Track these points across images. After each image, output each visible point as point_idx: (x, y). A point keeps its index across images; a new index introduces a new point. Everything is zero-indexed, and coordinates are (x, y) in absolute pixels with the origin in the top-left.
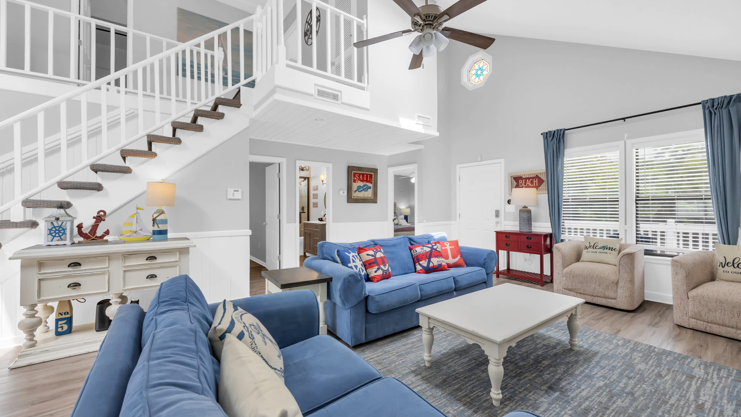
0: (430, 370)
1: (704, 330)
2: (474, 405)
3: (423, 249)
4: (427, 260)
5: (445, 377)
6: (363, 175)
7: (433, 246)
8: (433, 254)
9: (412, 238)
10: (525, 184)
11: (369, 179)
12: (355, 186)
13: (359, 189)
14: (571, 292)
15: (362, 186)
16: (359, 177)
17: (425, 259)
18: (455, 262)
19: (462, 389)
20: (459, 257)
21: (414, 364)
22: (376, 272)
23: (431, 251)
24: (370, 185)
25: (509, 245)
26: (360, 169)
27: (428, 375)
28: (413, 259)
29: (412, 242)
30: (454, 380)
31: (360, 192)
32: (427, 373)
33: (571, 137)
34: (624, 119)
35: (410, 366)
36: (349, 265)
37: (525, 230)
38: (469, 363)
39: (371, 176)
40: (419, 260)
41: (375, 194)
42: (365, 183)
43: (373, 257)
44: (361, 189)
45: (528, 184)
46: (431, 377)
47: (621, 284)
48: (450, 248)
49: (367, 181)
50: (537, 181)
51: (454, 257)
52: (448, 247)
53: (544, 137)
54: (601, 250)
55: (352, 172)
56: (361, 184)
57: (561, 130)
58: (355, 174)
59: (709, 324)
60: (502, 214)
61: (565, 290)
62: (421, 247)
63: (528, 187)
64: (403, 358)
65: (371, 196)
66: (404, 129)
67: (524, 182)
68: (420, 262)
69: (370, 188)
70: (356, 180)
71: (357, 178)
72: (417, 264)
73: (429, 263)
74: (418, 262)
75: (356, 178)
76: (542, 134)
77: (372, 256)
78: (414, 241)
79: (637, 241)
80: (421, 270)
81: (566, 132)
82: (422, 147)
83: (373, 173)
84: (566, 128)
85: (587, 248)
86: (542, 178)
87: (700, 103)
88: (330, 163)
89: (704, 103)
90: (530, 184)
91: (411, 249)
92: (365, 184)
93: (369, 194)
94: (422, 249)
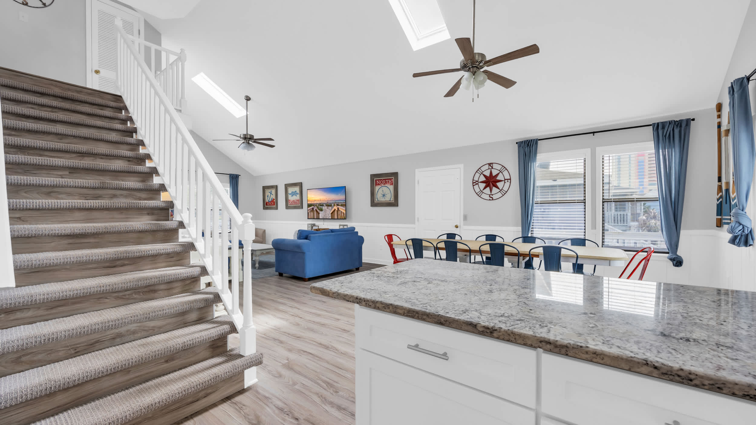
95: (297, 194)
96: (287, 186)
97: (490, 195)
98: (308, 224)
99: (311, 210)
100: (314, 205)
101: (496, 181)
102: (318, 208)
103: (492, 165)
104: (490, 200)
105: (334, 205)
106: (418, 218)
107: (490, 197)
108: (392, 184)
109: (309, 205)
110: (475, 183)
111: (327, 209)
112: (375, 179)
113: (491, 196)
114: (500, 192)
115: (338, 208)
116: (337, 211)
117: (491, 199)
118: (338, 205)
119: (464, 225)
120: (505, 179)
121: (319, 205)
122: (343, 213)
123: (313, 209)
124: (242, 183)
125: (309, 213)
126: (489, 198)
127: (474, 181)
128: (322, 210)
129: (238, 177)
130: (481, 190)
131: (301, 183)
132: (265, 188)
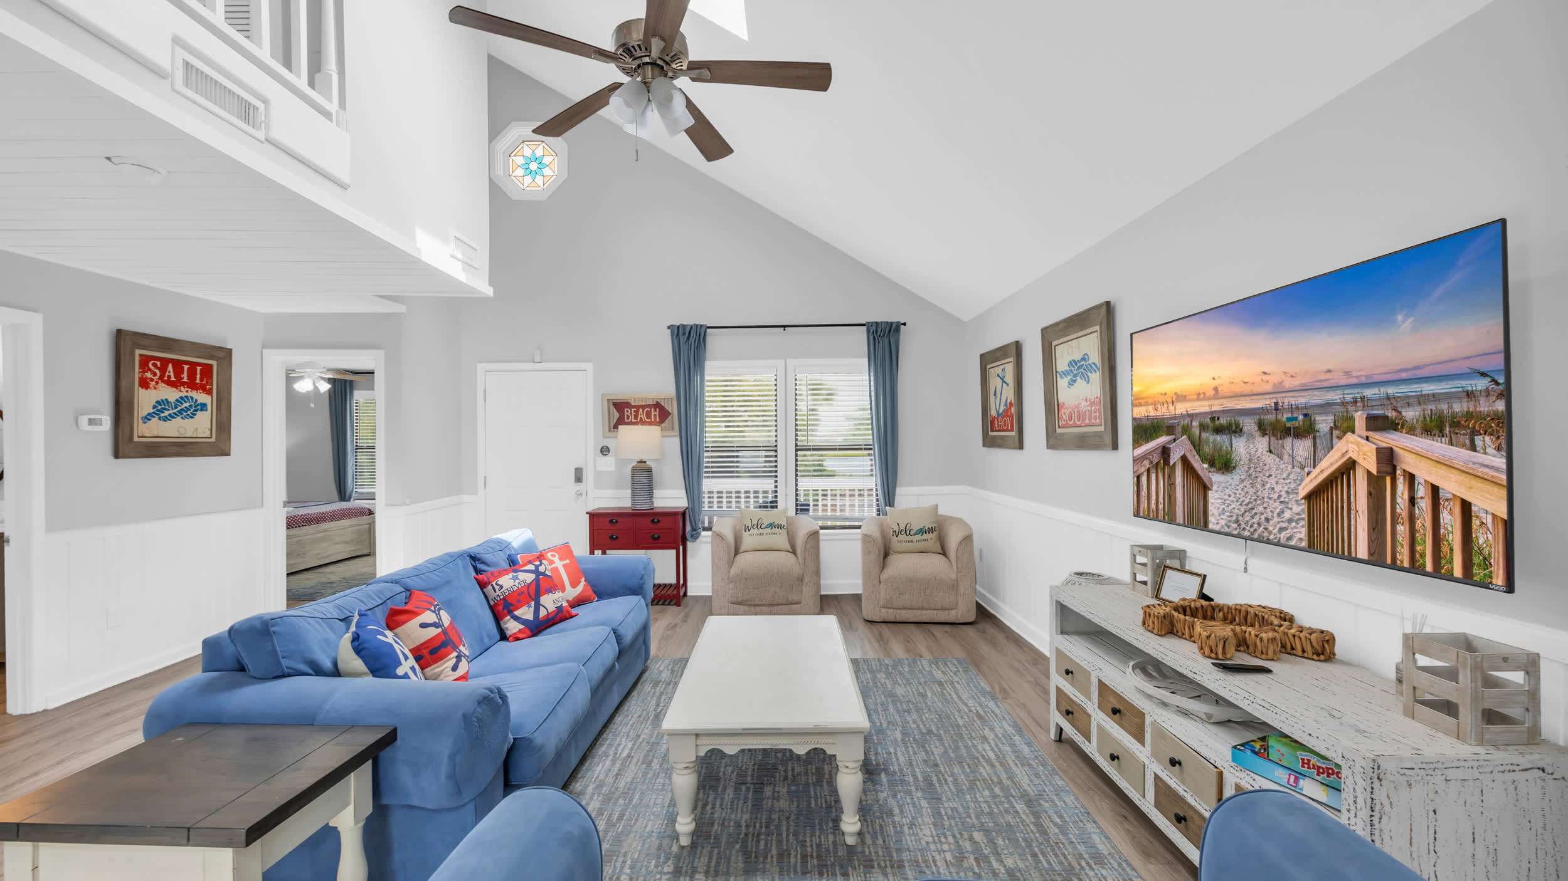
0: (699, 849)
1: (893, 620)
2: (832, 865)
3: (517, 579)
4: (533, 603)
5: (738, 846)
6: (178, 365)
7: (537, 567)
8: (543, 585)
9: (478, 556)
10: (636, 417)
11: (201, 380)
12: (145, 400)
13: (160, 409)
14: (741, 606)
15: (172, 399)
16: (163, 370)
17: (527, 603)
18: (576, 594)
19: (786, 850)
20: (583, 583)
21: (659, 857)
22: (454, 668)
23: (537, 580)
24: (201, 397)
25: (617, 538)
26: (166, 343)
27: (709, 862)
28: (492, 608)
29: (480, 566)
30: (758, 841)
31: (165, 419)
32: (705, 860)
33: (715, 342)
34: (784, 327)
35: (656, 866)
36: (400, 671)
37: (643, 506)
38: (742, 798)
39: (207, 370)
40: (512, 608)
41: (223, 426)
42: (184, 392)
43: (440, 630)
44: (171, 412)
45: (641, 418)
46: (718, 863)
47: (806, 580)
48: (563, 565)
49: (192, 385)
50: (657, 413)
51: (574, 585)
52: (559, 564)
53: (672, 335)
54: (768, 530)
55: (133, 354)
56: (171, 394)
57: (701, 326)
58: (145, 361)
59: (899, 611)
60: (589, 476)
61: (733, 605)
62: (510, 575)
63: (643, 423)
64: (621, 859)
65: (208, 434)
66: (424, 262)
67: (633, 414)
68: (517, 613)
69: (203, 407)
70: (152, 380)
71: (155, 374)
72: (509, 617)
73: (537, 611)
74: (510, 612)
75: (149, 375)
76: (669, 328)
77: (437, 627)
78: (483, 563)
79: (797, 510)
80: (520, 631)
81: (708, 330)
82: (401, 308)
83: (214, 363)
84: (708, 325)
85: (747, 529)
86: (666, 408)
87: (864, 325)
88: (35, 311)
89: (868, 325)
90: (645, 419)
91: (482, 585)
92: (183, 394)
93: (200, 426)
94: (515, 579)
95: (1091, 368)
96: (1052, 335)
98: (1138, 549)
99: (1156, 458)
100: (1170, 430)
102: (1197, 445)
105: (1344, 426)
109: (1144, 430)
111: (1270, 459)
115: (1387, 458)
116: (1375, 483)
118: (1377, 423)
121: (1203, 427)
123: (1165, 451)
124: (912, 350)
125: (1144, 479)
128: (1225, 465)
129: (898, 329)
131: (1108, 308)
132: (987, 360)
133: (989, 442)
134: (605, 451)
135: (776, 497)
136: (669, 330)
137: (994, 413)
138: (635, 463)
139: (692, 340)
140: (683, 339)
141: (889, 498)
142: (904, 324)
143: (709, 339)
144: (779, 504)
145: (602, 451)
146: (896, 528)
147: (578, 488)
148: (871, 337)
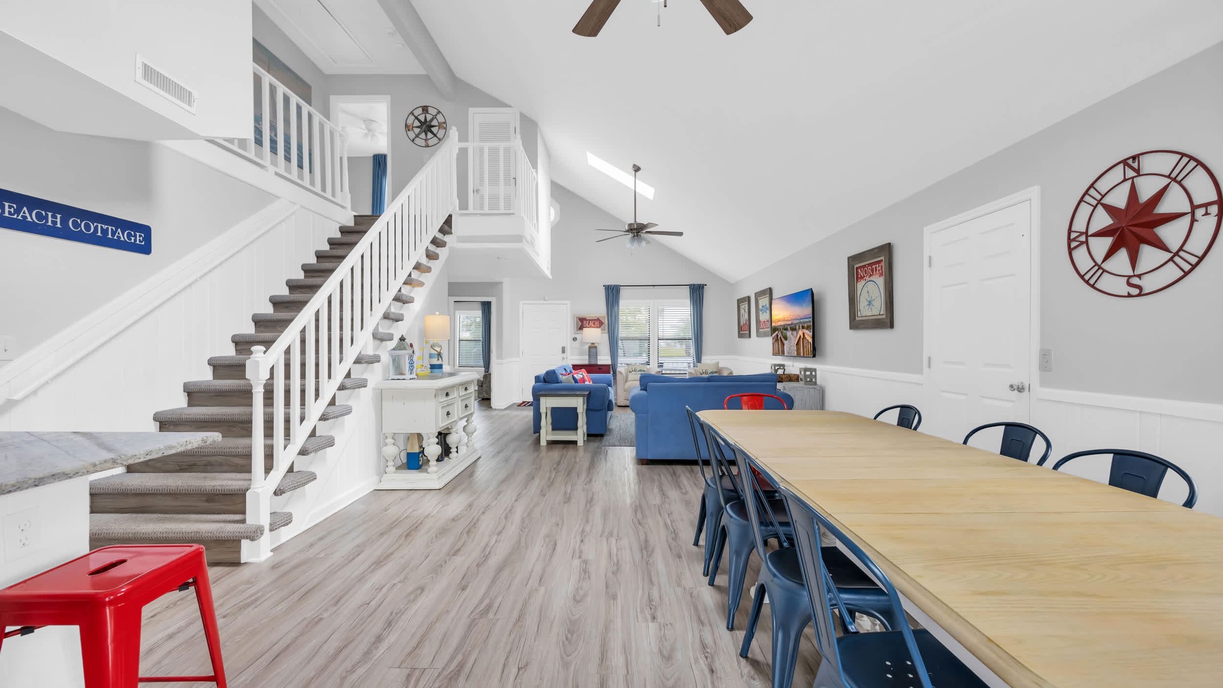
10: (589, 325)
33: (623, 292)
34: (654, 286)
37: (593, 363)
50: (598, 323)
53: (605, 289)
57: (618, 285)
60: (568, 350)
63: (591, 327)
67: (588, 323)
81: (621, 287)
84: (621, 285)
86: (603, 321)
87: (688, 285)
89: (690, 286)
90: (592, 325)
95: (767, 309)
96: (757, 296)
97: (1130, 277)
98: (772, 365)
99: (776, 338)
100: (779, 329)
101: (1157, 218)
102: (782, 333)
103: (1135, 165)
104: (1130, 295)
105: (799, 328)
106: (929, 358)
107: (1129, 284)
108: (881, 275)
109: (775, 330)
110: (1074, 240)
111: (791, 336)
112: (855, 267)
113: (1135, 281)
114: (1171, 264)
115: (804, 334)
116: (803, 340)
117: (1136, 291)
118: (803, 327)
119: (1043, 383)
120: (1194, 208)
121: (783, 329)
122: (809, 343)
123: (778, 336)
124: (709, 296)
125: (774, 344)
126: (1125, 289)
127: (1073, 235)
128: (786, 338)
129: (703, 287)
130: (1096, 264)
131: (770, 290)
132: (740, 301)
133: (741, 336)
134: (575, 339)
135: (649, 360)
136: (604, 287)
137: (742, 324)
138: (590, 344)
139: (614, 292)
140: (610, 291)
141: (699, 359)
142: (706, 285)
143: (621, 290)
144: (650, 363)
145: (573, 339)
146: (701, 372)
147: (563, 355)
148: (691, 290)
